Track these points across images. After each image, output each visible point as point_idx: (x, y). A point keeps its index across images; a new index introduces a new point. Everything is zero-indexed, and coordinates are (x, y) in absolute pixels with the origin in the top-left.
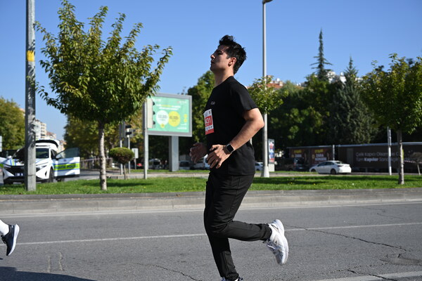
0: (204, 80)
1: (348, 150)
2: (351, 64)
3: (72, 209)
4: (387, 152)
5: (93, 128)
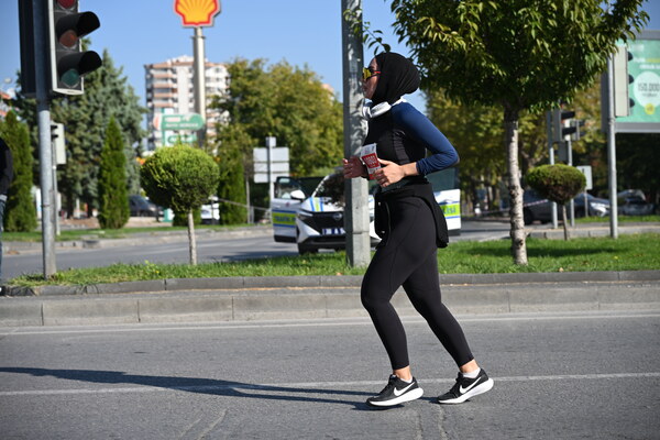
5: (484, 123)
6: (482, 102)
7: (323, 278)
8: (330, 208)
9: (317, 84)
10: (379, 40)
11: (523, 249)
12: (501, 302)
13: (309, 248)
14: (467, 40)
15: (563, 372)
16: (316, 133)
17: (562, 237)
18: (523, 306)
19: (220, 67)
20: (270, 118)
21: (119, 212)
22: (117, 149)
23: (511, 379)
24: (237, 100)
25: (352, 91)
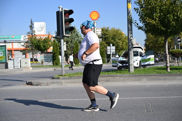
5: (159, 40)
6: (159, 35)
7: (123, 75)
8: (125, 59)
9: (121, 32)
10: (136, 22)
11: (169, 68)
12: (164, 80)
13: (120, 68)
14: (156, 22)
15: (178, 96)
16: (121, 43)
17: (178, 65)
18: (169, 81)
19: (100, 29)
20: (111, 40)
21: (78, 61)
22: (77, 47)
23: (167, 97)
24: (103, 36)
25: (129, 34)
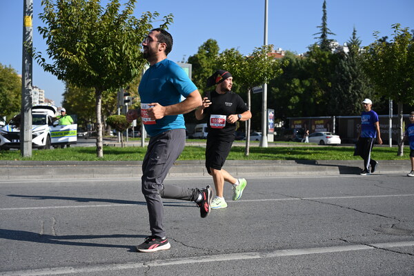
0: (205, 48)
1: (349, 121)
2: (354, 34)
3: (68, 176)
4: (388, 123)
7: (8, 162)
8: (15, 130)
10: (40, 56)
11: (101, 150)
12: (90, 173)
13: (5, 148)
14: (80, 59)
17: (120, 146)
18: (99, 175)
25: (26, 78)
